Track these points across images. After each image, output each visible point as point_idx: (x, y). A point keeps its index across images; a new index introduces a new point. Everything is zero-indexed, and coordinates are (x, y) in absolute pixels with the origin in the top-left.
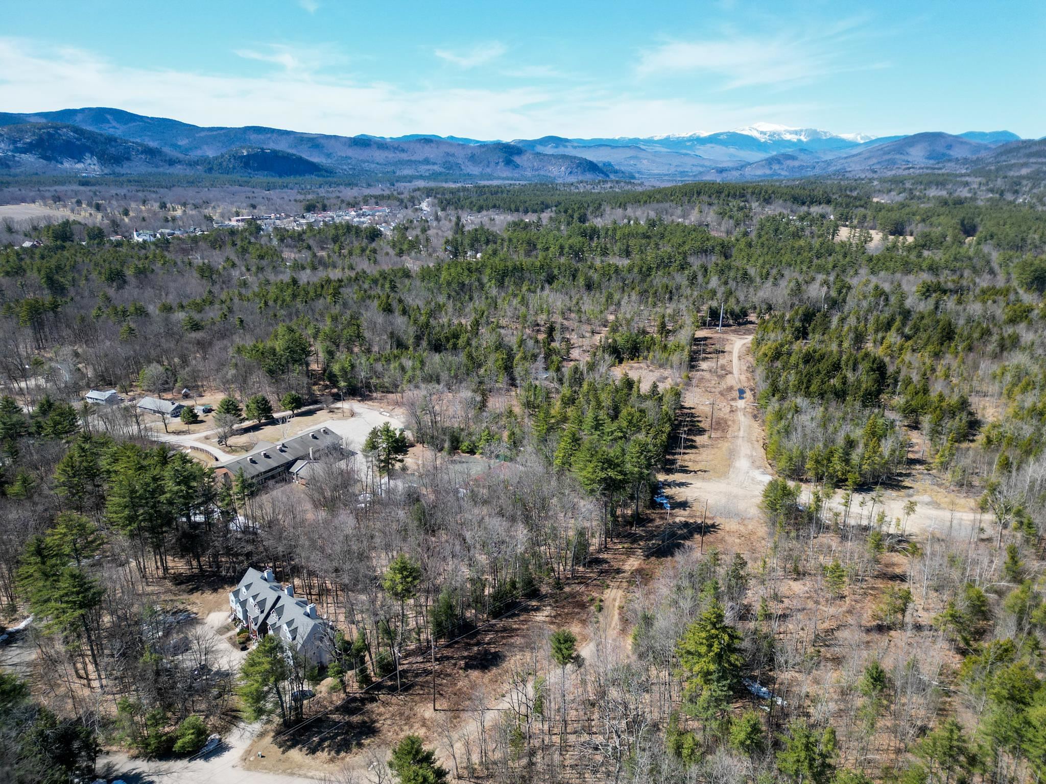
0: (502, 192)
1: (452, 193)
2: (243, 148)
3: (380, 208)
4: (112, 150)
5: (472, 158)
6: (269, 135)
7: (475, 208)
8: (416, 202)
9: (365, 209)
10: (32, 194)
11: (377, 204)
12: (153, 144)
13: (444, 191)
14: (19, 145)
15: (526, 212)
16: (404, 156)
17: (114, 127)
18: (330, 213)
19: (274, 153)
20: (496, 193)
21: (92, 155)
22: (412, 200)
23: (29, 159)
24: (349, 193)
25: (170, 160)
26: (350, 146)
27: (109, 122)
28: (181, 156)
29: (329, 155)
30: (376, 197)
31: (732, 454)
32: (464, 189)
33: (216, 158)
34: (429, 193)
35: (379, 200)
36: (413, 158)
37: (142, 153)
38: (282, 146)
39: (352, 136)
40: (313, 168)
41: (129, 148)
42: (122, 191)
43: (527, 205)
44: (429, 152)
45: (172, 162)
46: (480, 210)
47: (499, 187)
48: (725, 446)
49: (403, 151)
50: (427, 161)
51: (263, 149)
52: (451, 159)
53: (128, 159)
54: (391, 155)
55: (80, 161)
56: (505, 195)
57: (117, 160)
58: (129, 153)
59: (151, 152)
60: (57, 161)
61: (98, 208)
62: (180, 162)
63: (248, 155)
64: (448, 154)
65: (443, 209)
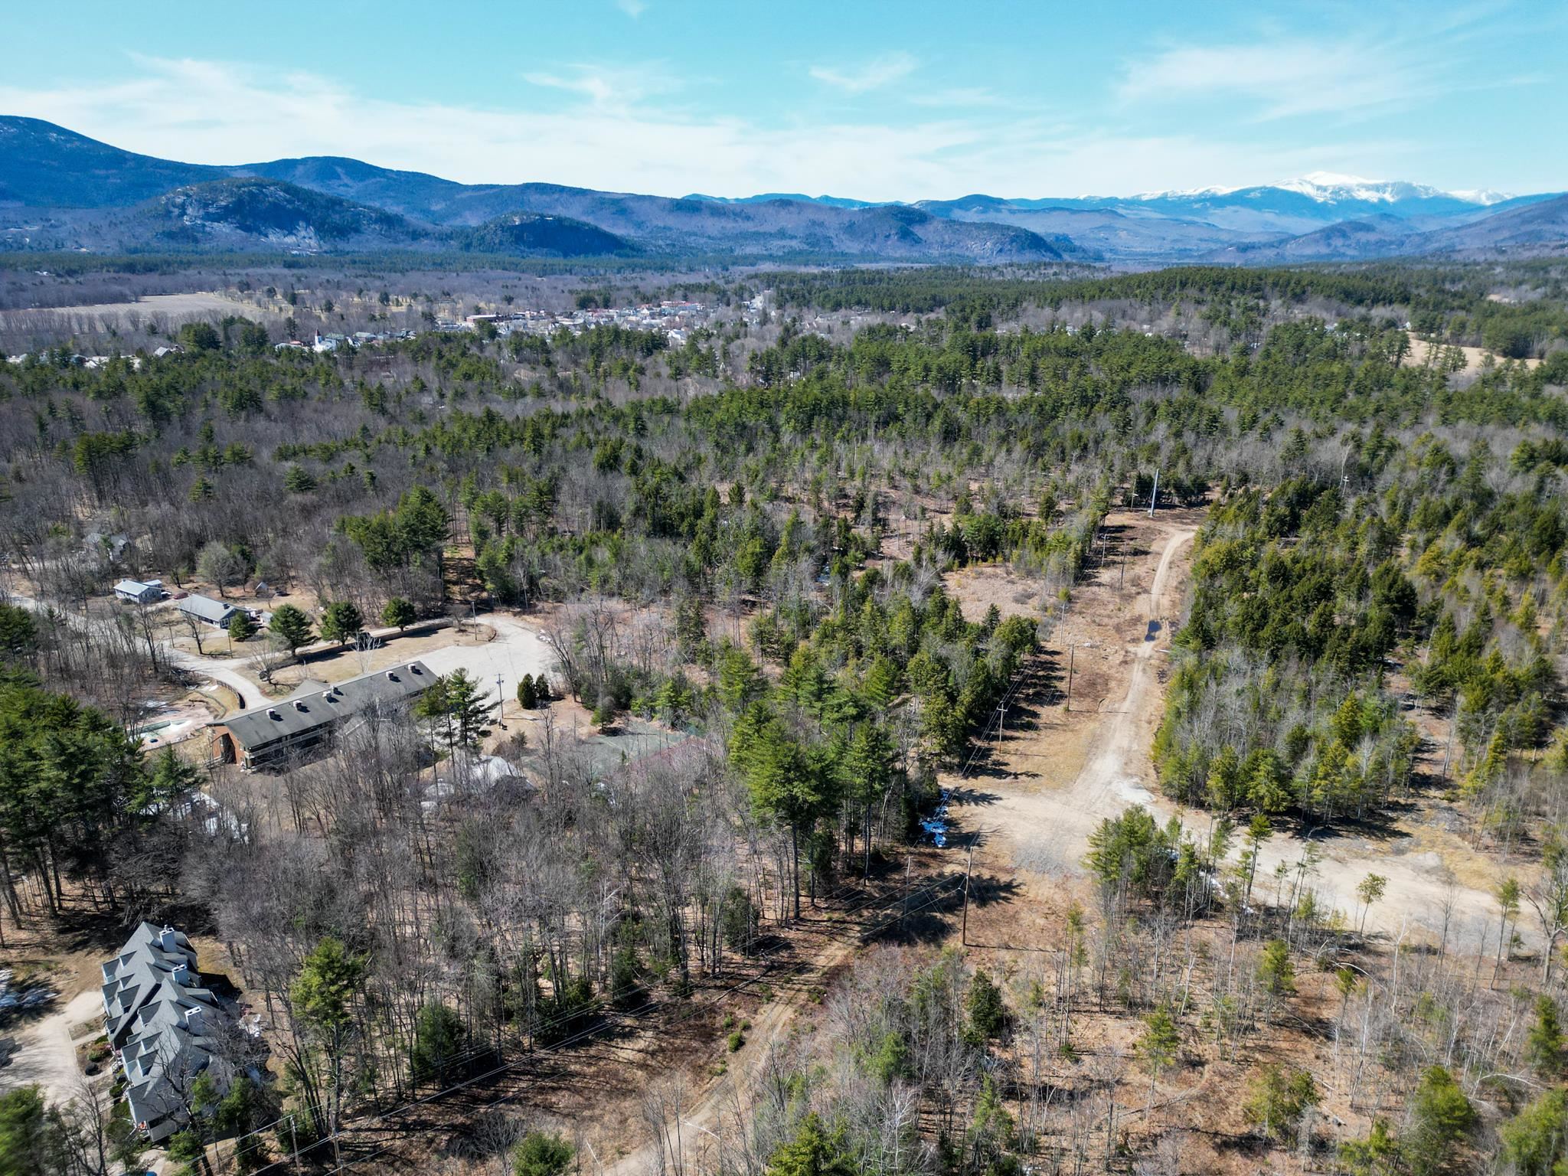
0: (880, 280)
1: (803, 281)
2: (515, 214)
3: (688, 305)
4: (336, 218)
5: (851, 229)
6: (556, 196)
7: (828, 306)
8: (746, 295)
9: (666, 305)
10: (215, 278)
11: (685, 298)
12: (393, 209)
13: (791, 279)
14: (210, 210)
15: (905, 311)
16: (749, 227)
17: (346, 185)
18: (612, 312)
19: (559, 221)
20: (872, 281)
21: (308, 224)
22: (740, 292)
23: (222, 228)
24: (653, 281)
25: (414, 232)
26: (671, 211)
27: (339, 177)
28: (429, 227)
29: (639, 225)
30: (687, 288)
31: (1095, 745)
32: (825, 276)
33: (477, 229)
34: (770, 280)
35: (688, 292)
36: (761, 229)
37: (376, 222)
38: (573, 212)
39: (679, 197)
40: (613, 244)
41: (359, 214)
42: (337, 277)
43: (908, 300)
44: (787, 220)
45: (416, 235)
46: (837, 307)
47: (878, 272)
48: (1088, 727)
49: (748, 218)
50: (782, 234)
51: (542, 216)
52: (818, 230)
53: (357, 231)
54: (730, 225)
55: (291, 233)
56: (884, 285)
57: (342, 232)
58: (358, 221)
59: (389, 221)
60: (260, 233)
61: (294, 300)
62: (426, 235)
63: (521, 225)
64: (814, 223)
65: (780, 307)
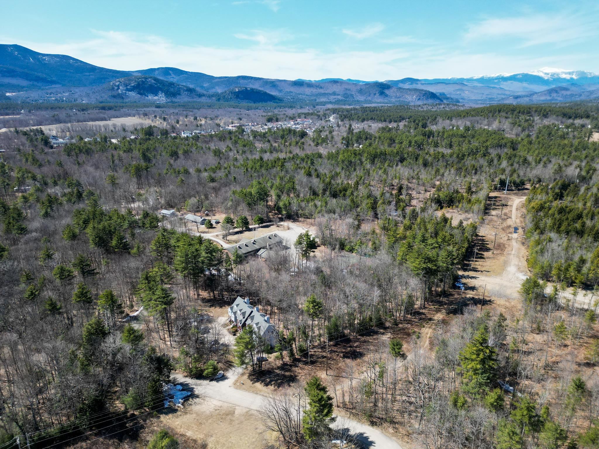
0: (377, 110)
1: (347, 111)
2: (236, 87)
3: (307, 120)
4: (172, 90)
5: (361, 91)
6: (250, 80)
7: (360, 120)
8: (327, 117)
9: (299, 120)
10: (134, 112)
11: (305, 118)
12: (191, 86)
13: (343, 110)
14: (128, 87)
15: (390, 122)
16: (322, 91)
17: (173, 78)
18: (280, 123)
19: (252, 90)
20: (373, 111)
21: (162, 92)
22: (325, 115)
23: (132, 94)
24: (290, 112)
25: (200, 94)
26: (292, 86)
27: (171, 75)
28: (205, 92)
29: (280, 91)
30: (305, 114)
31: (506, 264)
32: (355, 109)
33: (222, 93)
34: (334, 111)
35: (306, 115)
36: (326, 92)
37: (186, 91)
38: (256, 86)
39: (294, 80)
40: (272, 98)
41: (180, 88)
42: (176, 111)
43: (391, 118)
44: (336, 88)
45: (200, 96)
46: (363, 120)
47: (375, 107)
48: (502, 258)
49: (321, 88)
50: (334, 94)
51: (246, 88)
52: (348, 92)
53: (179, 94)
54: (314, 91)
55: (156, 95)
56: (378, 112)
57: (174, 95)
58: (180, 91)
59: (190, 90)
60: (145, 95)
61: (165, 119)
62: (204, 95)
63: (239, 91)
64: (346, 89)
65: (342, 121)
